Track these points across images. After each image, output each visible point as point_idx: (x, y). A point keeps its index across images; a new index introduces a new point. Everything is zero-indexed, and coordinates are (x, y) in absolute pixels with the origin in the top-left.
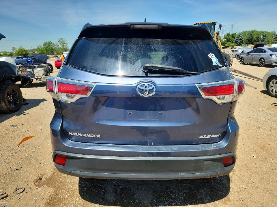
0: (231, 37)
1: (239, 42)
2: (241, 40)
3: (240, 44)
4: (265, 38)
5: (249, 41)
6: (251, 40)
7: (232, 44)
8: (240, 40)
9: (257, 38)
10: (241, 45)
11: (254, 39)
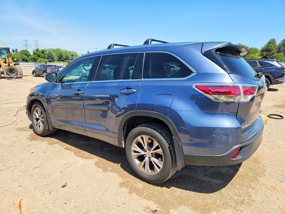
0: (41, 53)
1: (51, 59)
2: (52, 57)
3: (52, 61)
4: (73, 57)
5: (60, 58)
6: (61, 57)
7: (44, 60)
8: (50, 56)
9: (66, 57)
10: (54, 62)
11: (64, 57)
